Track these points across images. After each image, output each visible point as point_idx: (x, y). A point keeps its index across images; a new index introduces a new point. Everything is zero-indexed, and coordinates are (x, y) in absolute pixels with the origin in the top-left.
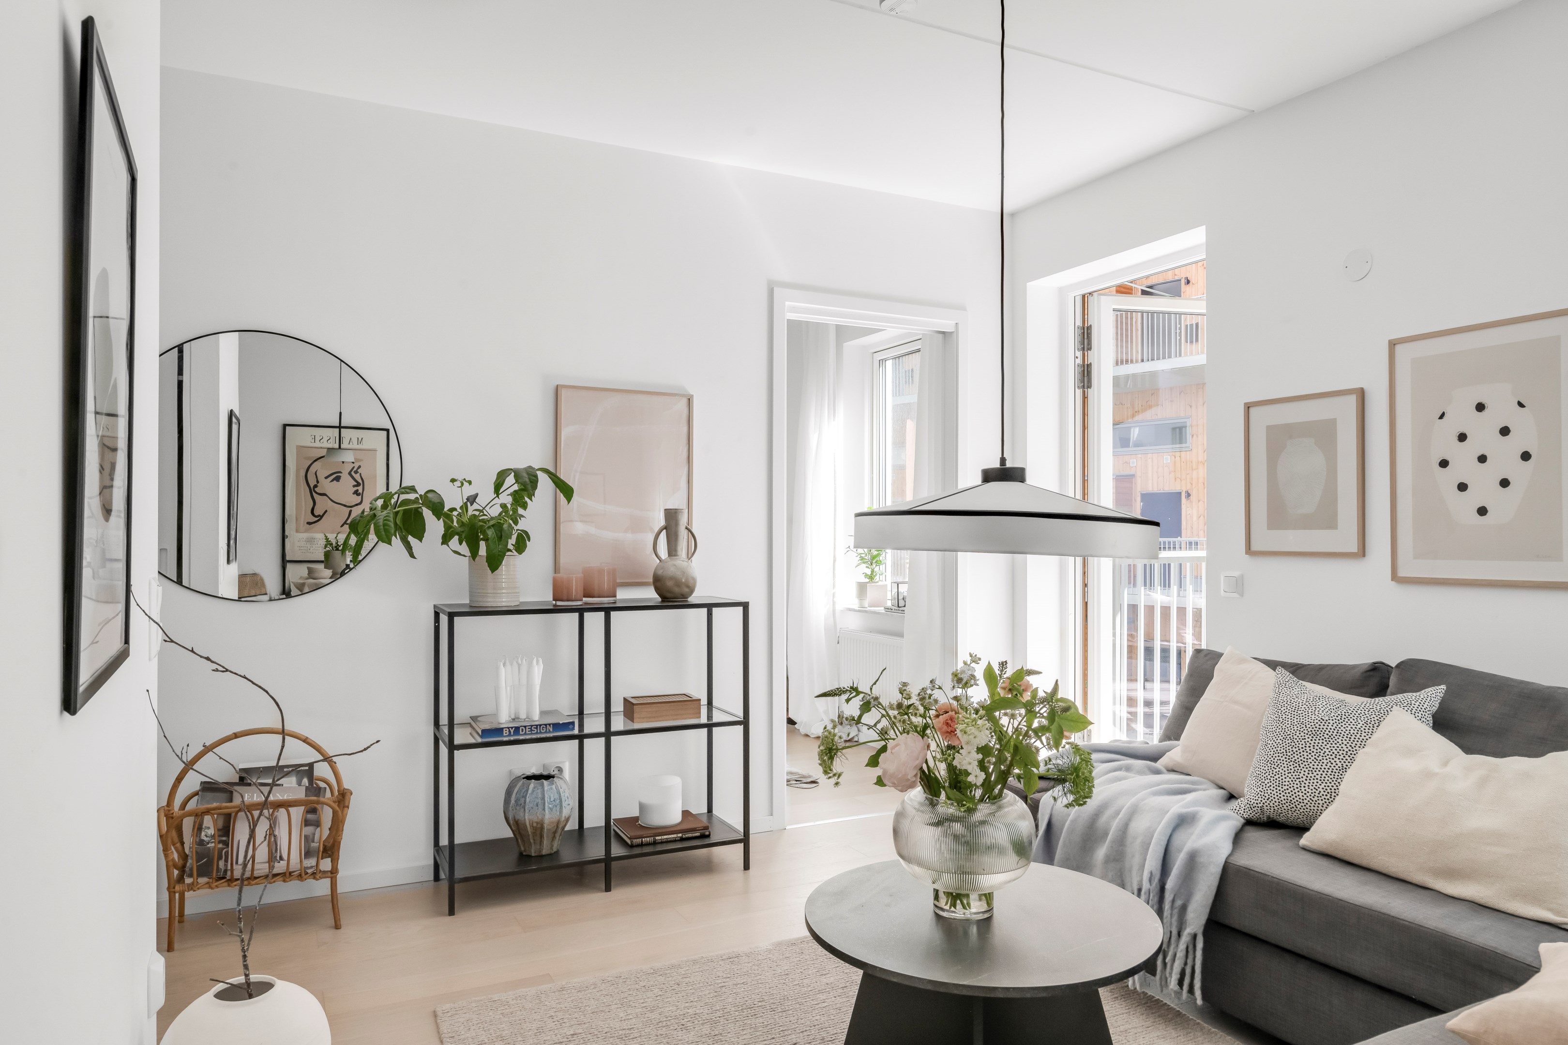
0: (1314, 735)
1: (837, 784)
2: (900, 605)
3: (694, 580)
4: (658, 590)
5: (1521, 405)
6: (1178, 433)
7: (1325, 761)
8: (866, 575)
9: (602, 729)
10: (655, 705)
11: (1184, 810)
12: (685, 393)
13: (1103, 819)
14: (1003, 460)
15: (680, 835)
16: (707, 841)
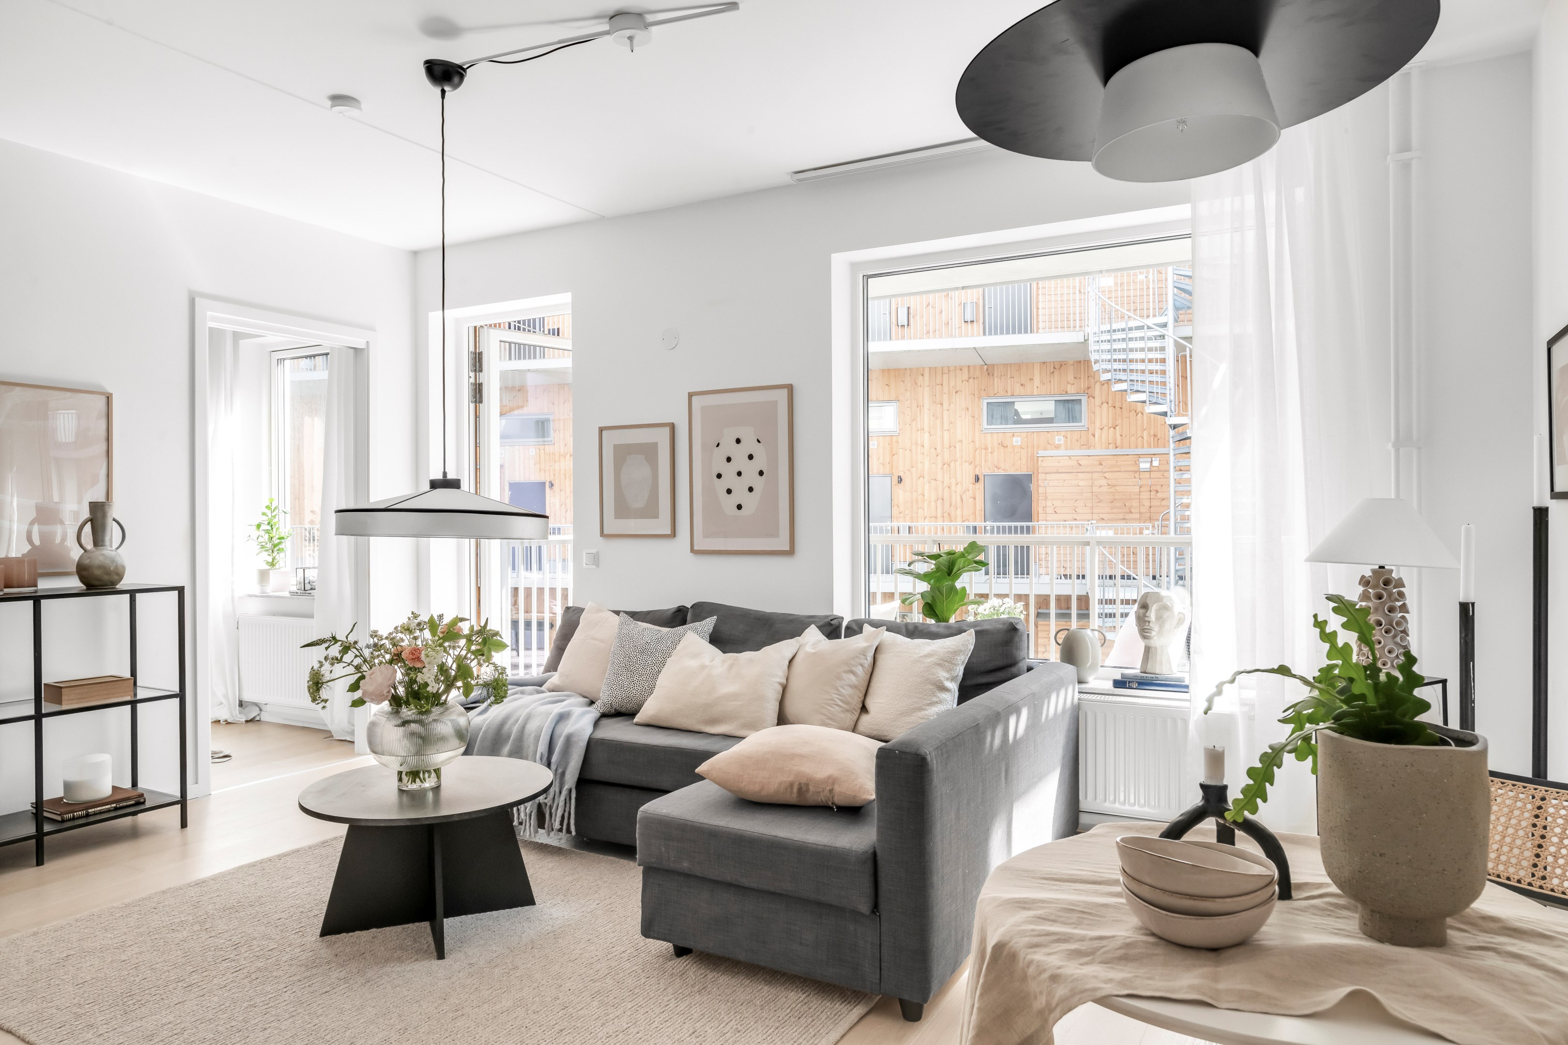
0: (642, 653)
1: (324, 707)
2: (306, 589)
3: (124, 568)
4: (82, 579)
5: (759, 441)
6: (542, 427)
7: (648, 669)
8: (268, 563)
9: (31, 711)
10: (85, 687)
11: (562, 710)
12: (104, 391)
13: (507, 727)
14: (445, 474)
15: (114, 805)
16: (142, 807)
